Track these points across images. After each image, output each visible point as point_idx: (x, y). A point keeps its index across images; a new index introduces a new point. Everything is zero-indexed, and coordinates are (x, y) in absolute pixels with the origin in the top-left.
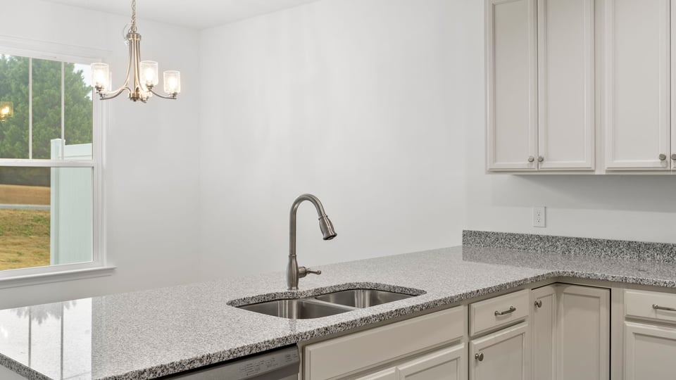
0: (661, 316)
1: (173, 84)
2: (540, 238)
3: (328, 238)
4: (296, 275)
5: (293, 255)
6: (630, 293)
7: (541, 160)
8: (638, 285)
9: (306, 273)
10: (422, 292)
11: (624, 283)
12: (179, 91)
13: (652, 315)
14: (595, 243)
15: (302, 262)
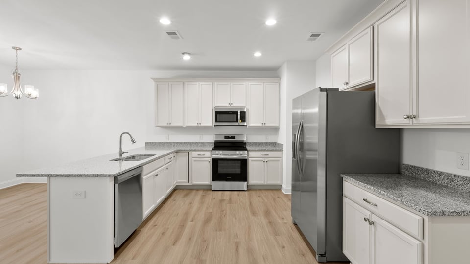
0: (199, 156)
1: (35, 93)
2: (167, 143)
3: (134, 143)
4: (121, 153)
5: (121, 148)
6: (193, 152)
7: (170, 124)
8: (195, 150)
9: (124, 153)
10: (155, 155)
11: (192, 150)
12: (38, 96)
13: (198, 156)
14: (181, 143)
15: (123, 150)
